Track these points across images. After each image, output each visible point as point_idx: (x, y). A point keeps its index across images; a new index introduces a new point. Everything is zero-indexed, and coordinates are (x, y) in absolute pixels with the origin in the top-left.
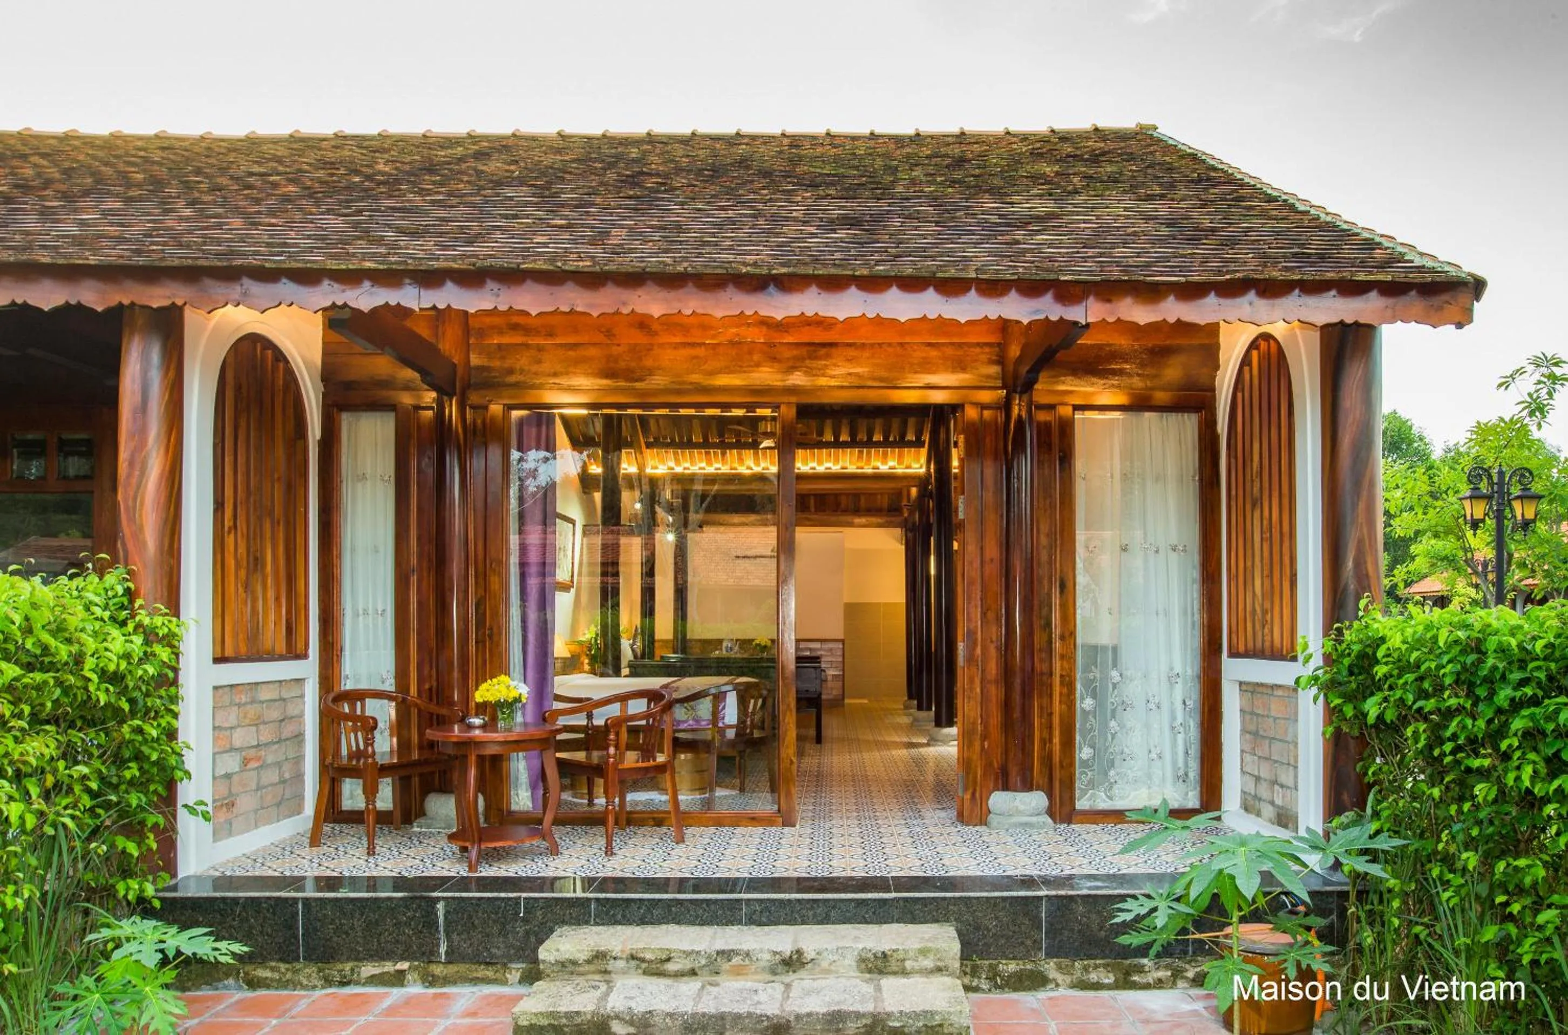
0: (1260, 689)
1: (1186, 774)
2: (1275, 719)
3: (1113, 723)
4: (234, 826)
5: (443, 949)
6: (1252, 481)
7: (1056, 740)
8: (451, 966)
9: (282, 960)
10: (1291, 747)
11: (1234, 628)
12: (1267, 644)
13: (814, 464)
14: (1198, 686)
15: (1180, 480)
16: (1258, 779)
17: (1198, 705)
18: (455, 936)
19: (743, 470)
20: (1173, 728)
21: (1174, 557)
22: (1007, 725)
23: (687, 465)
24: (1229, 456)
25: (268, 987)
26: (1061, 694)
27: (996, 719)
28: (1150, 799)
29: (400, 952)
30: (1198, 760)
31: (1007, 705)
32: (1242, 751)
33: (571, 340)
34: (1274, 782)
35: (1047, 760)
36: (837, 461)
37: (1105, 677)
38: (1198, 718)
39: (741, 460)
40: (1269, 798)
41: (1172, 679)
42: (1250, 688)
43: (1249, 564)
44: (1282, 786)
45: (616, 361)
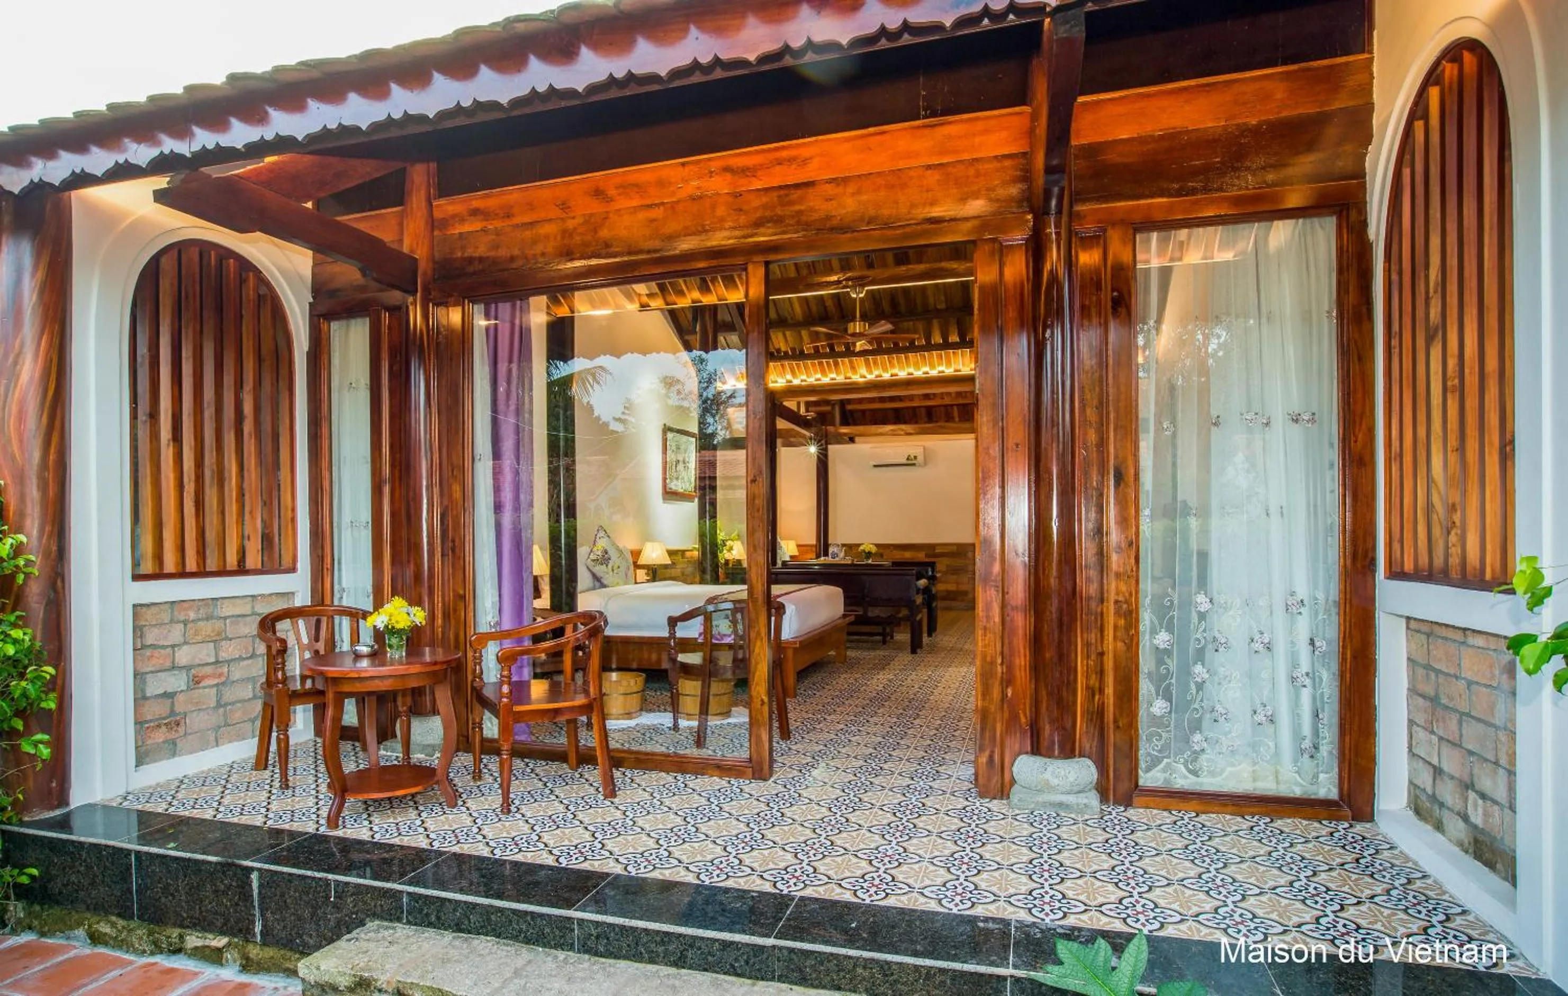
0: (1443, 632)
1: (1316, 747)
2: (1470, 683)
3: (1198, 669)
4: (179, 745)
5: (258, 928)
6: (1427, 299)
7: (1110, 690)
8: (267, 949)
9: (119, 915)
10: (1502, 736)
11: (1396, 535)
12: (1454, 561)
13: (926, 369)
14: (1335, 619)
15: (1306, 317)
16: (1438, 772)
17: (1335, 647)
18: (269, 915)
19: (856, 378)
20: (1293, 679)
21: (1296, 431)
22: (1037, 668)
23: (804, 377)
24: (1388, 271)
25: (106, 944)
26: (1116, 628)
27: (1022, 660)
28: (1255, 780)
29: (219, 924)
30: (1336, 730)
31: (1036, 642)
32: (1411, 722)
33: (527, 219)
34: (1467, 786)
35: (1097, 716)
36: (949, 363)
37: (1187, 603)
38: (1335, 666)
39: (853, 368)
40: (1459, 806)
41: (1292, 607)
42: (1425, 628)
43: (1422, 432)
44: (1483, 796)
45: (571, 235)
